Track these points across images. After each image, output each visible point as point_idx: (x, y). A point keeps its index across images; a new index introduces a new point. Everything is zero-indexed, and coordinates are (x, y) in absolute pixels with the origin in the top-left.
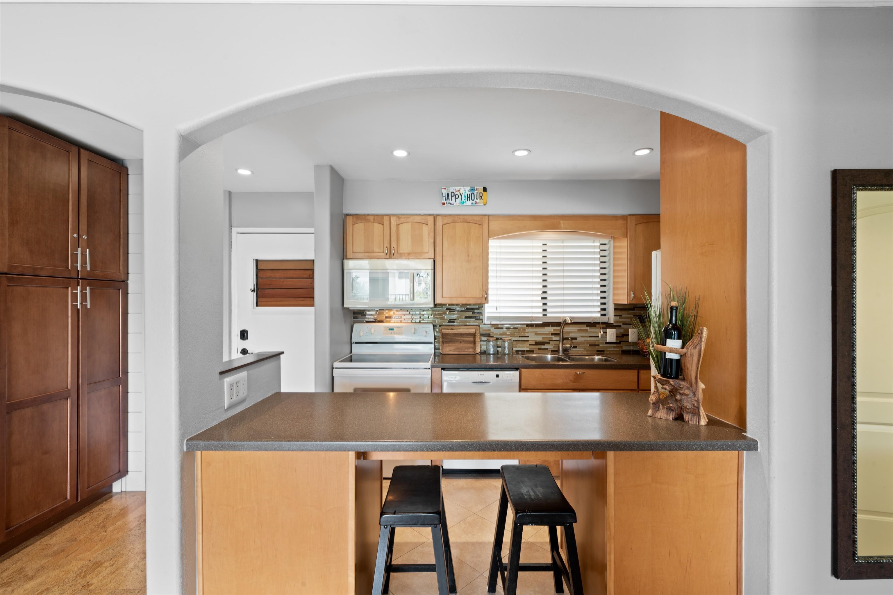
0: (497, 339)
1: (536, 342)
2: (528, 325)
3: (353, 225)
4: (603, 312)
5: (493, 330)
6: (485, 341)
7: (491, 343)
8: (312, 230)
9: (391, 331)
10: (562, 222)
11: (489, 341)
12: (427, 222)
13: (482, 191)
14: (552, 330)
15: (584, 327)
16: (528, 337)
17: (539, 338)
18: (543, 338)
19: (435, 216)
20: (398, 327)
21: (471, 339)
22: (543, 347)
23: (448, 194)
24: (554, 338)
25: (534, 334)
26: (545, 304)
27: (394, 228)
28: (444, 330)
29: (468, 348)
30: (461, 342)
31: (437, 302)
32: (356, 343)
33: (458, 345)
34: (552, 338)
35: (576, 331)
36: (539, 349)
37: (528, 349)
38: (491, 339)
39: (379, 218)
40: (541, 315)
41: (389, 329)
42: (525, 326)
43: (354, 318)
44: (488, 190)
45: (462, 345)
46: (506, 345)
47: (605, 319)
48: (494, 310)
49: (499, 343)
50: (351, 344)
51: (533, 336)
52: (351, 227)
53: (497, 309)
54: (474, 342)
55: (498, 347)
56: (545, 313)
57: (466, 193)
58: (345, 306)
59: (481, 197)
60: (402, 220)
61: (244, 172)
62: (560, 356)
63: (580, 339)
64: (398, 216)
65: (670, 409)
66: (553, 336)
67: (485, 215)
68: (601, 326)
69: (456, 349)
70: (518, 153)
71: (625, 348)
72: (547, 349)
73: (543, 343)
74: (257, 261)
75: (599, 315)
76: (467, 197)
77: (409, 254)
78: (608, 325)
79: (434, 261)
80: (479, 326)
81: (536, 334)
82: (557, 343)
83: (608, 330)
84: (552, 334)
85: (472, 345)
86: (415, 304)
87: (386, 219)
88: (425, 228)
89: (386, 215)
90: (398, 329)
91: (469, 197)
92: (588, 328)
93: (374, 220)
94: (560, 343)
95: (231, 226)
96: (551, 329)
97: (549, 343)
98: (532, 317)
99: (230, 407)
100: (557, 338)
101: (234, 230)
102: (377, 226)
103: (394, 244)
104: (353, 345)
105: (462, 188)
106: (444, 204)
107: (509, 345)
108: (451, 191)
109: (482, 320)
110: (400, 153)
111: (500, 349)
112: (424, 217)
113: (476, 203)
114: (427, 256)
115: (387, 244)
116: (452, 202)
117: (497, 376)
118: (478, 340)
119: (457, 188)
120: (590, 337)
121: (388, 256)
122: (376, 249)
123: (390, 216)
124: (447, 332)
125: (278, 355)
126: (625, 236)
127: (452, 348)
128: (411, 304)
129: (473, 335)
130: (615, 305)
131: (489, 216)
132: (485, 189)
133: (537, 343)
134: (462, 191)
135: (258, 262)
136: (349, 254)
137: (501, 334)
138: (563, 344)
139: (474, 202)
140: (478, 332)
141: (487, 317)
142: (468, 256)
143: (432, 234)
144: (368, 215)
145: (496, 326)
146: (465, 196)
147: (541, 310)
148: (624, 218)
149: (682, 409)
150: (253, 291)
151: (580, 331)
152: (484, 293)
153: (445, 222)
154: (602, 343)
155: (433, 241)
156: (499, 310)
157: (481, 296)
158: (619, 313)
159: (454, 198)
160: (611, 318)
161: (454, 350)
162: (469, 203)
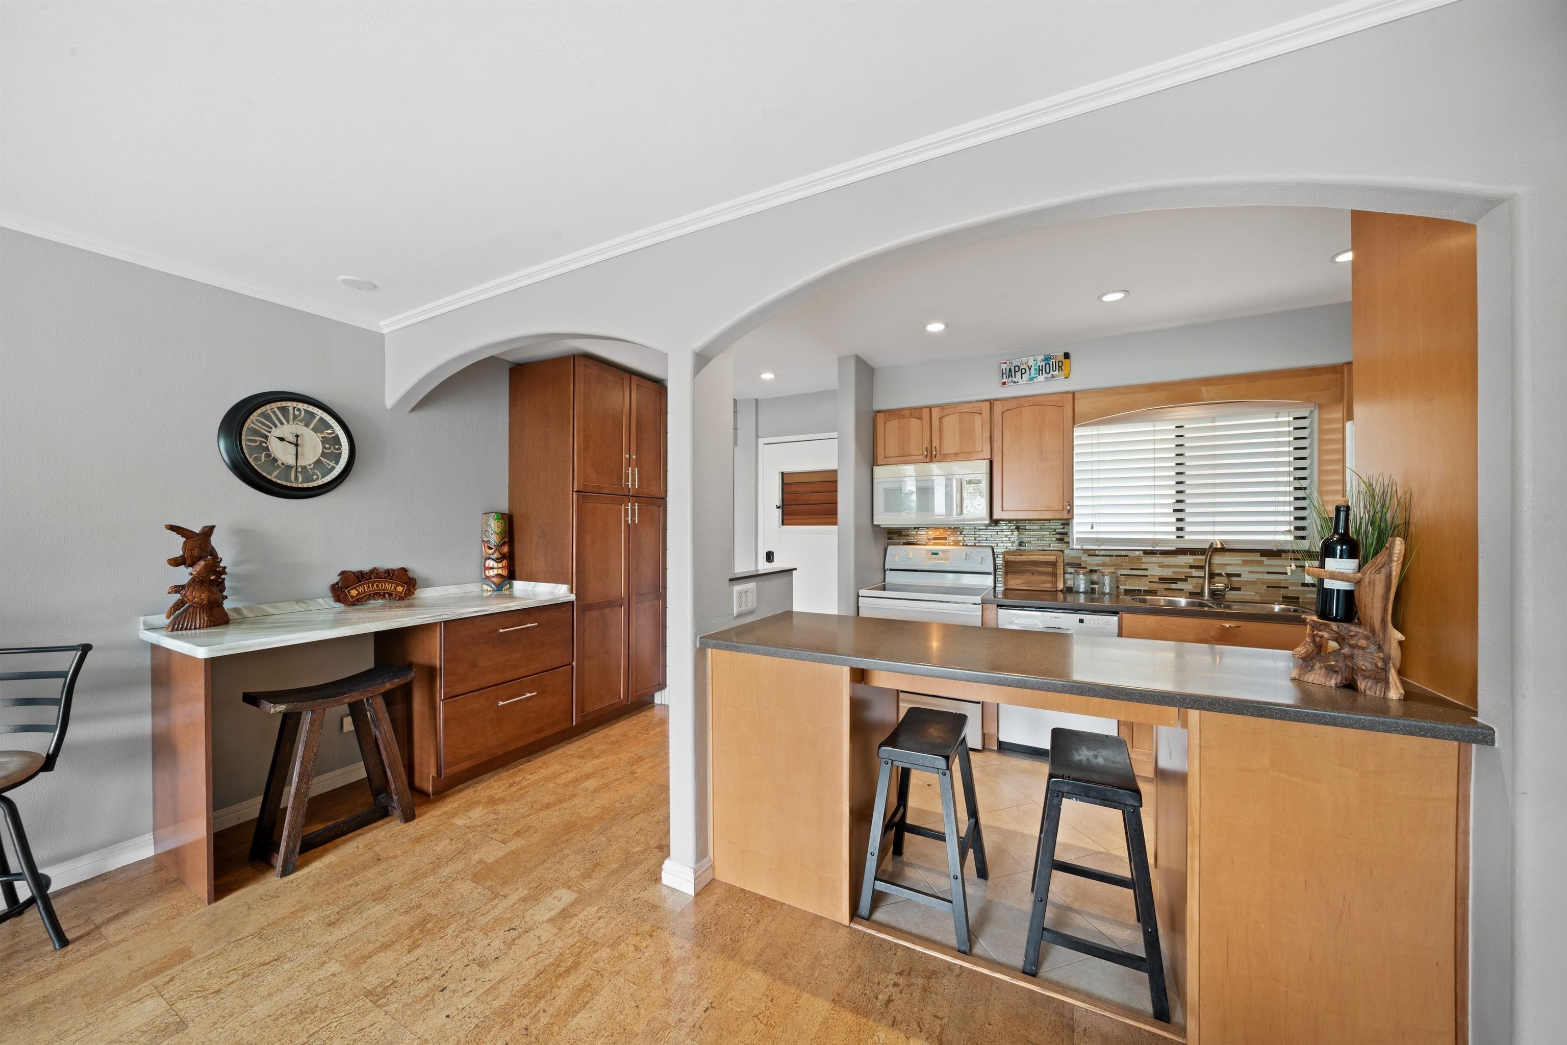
0: (1092, 571)
1: (1160, 579)
2: (1146, 552)
3: (885, 423)
4: (1300, 533)
5: (1085, 558)
6: (1071, 573)
7: (1081, 576)
8: (835, 435)
9: (934, 556)
10: (1204, 389)
11: (1079, 574)
12: (981, 410)
13: (1062, 359)
14: (1192, 561)
15: (1257, 557)
16: (1147, 569)
17: (1168, 573)
18: (1174, 573)
19: (991, 402)
20: (943, 551)
21: (1050, 569)
22: (1174, 586)
23: (1010, 370)
24: (1195, 573)
25: (1157, 565)
26: (1180, 520)
27: (935, 423)
28: (1008, 556)
29: (1044, 582)
30: (1033, 574)
31: (995, 517)
32: (890, 570)
33: (1027, 577)
34: (1191, 572)
35: (1240, 562)
36: (1165, 589)
37: (1147, 589)
38: (1081, 571)
39: (916, 412)
40: (1174, 537)
41: (932, 554)
42: (1142, 552)
43: (889, 538)
44: (1072, 356)
45: (1034, 577)
46: (1107, 580)
47: (1305, 545)
48: (1089, 529)
49: (1095, 577)
50: (885, 571)
51: (1155, 569)
52: (883, 427)
53: (1092, 528)
54: (1055, 575)
55: (1093, 583)
56: (1180, 533)
57: (1038, 365)
58: (875, 523)
59: (1061, 367)
60: (947, 411)
61: (768, 376)
62: (1205, 602)
63: (1245, 577)
64: (941, 407)
65: (1331, 670)
66: (1193, 570)
67: (1068, 392)
68: (1291, 555)
69: (1026, 583)
70: (1109, 298)
72: (1183, 590)
73: (1175, 580)
74: (783, 473)
75: (1290, 538)
76: (1039, 370)
77: (956, 454)
79: (991, 462)
80: (1062, 551)
81: (1161, 566)
82: (1201, 581)
84: (1191, 567)
85: (1050, 579)
86: (963, 520)
87: (925, 413)
88: (978, 419)
89: (925, 407)
90: (944, 554)
91: (1042, 370)
92: (1264, 558)
93: (910, 414)
94: (1204, 581)
95: (757, 437)
96: (1190, 559)
97: (1185, 580)
98: (1155, 540)
99: (739, 616)
100: (1201, 574)
101: (761, 441)
102: (914, 422)
103: (936, 443)
104: (887, 572)
105: (1032, 358)
106: (1004, 383)
107: (1111, 582)
108: (1015, 364)
109: (1068, 543)
110: (936, 327)
111: (1096, 586)
112: (976, 405)
113: (1053, 376)
114: (981, 455)
115: (926, 444)
116: (1016, 380)
117: (1081, 621)
118: (1060, 571)
119: (1025, 360)
120: (1268, 573)
121: (928, 459)
122: (914, 452)
123: (930, 408)
124: (1013, 560)
125: (790, 571)
126: (1339, 400)
127: (1019, 581)
128: (959, 521)
129: (1054, 564)
131: (1074, 393)
132: (1067, 356)
133: (1163, 580)
134: (1031, 363)
135: (784, 475)
136: (880, 459)
137: (1098, 565)
138: (1210, 583)
139: (1050, 375)
140: (1060, 560)
141: (1077, 538)
142: (1041, 452)
143: (987, 426)
144: (903, 409)
145: (1091, 553)
146: (1035, 369)
147: (1173, 529)
148: (1336, 369)
149: (1353, 670)
150: (778, 507)
151: (1245, 562)
152: (1066, 503)
153: (1006, 408)
154: (1295, 584)
155: (989, 435)
156: (1095, 530)
157: (1061, 508)
159: (1019, 374)
161: (1022, 583)
162: (1041, 378)
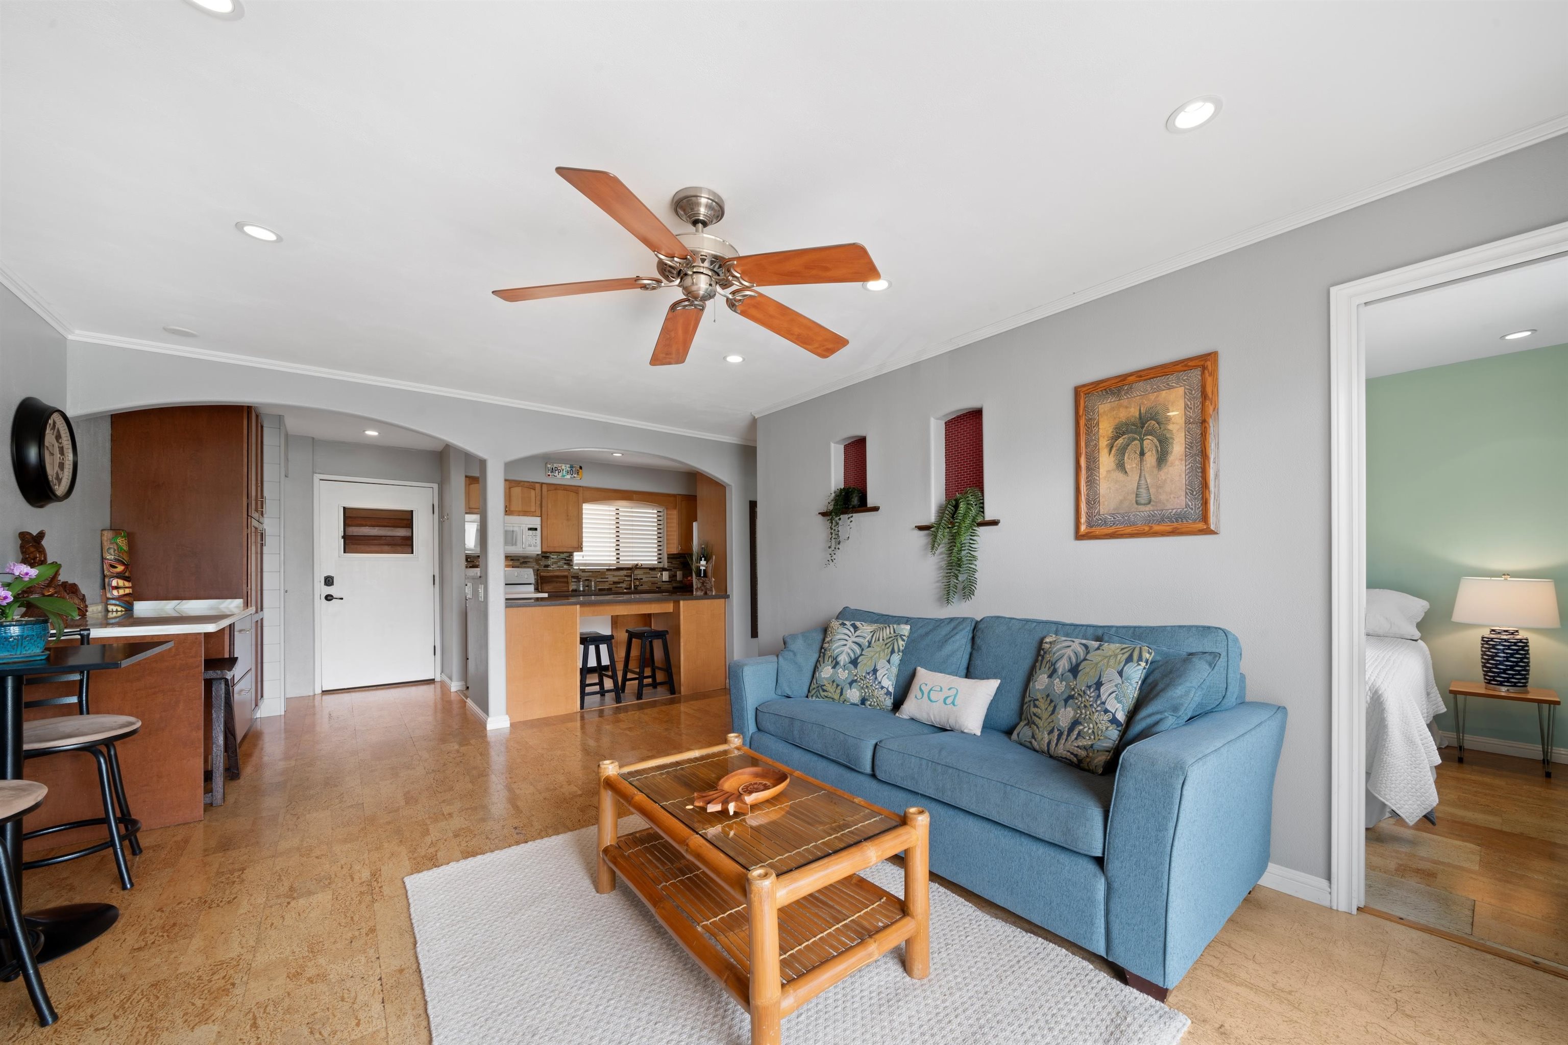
0: (585, 580)
1: (613, 582)
2: (607, 570)
4: (660, 560)
5: (580, 573)
6: (576, 581)
10: (635, 495)
11: (580, 582)
12: (537, 488)
13: (578, 469)
15: (648, 571)
16: (608, 578)
17: (616, 579)
18: (619, 579)
19: (541, 484)
21: (566, 580)
22: (618, 586)
23: (553, 469)
24: (627, 579)
26: (618, 554)
28: (542, 574)
29: (563, 587)
30: (557, 582)
31: (543, 550)
33: (554, 585)
34: (625, 578)
35: (642, 574)
37: (607, 588)
38: (581, 580)
40: (616, 562)
42: (604, 570)
44: (584, 468)
45: (558, 585)
46: (593, 584)
47: (661, 565)
48: (581, 558)
49: (587, 583)
51: (611, 578)
52: (468, 487)
53: (583, 557)
54: (567, 583)
55: (586, 586)
56: (618, 561)
57: (567, 469)
59: (578, 473)
60: (513, 485)
61: (372, 433)
63: (645, 579)
64: (510, 481)
65: (702, 590)
67: (580, 486)
68: (658, 570)
70: (615, 455)
71: (675, 585)
73: (619, 583)
74: (348, 508)
75: (656, 562)
76: (567, 472)
77: (521, 512)
78: (664, 569)
79: (542, 517)
80: (570, 570)
81: (612, 576)
82: (629, 582)
83: (664, 573)
84: (625, 576)
85: (565, 585)
88: (535, 493)
91: (569, 472)
92: (650, 571)
94: (631, 582)
95: (314, 472)
96: (625, 572)
98: (610, 564)
100: (630, 579)
101: (317, 477)
106: (549, 475)
108: (555, 465)
109: (573, 566)
111: (587, 588)
112: (534, 484)
113: (574, 477)
114: (537, 514)
116: (555, 474)
118: (570, 581)
119: (560, 465)
120: (652, 577)
124: (545, 575)
126: (675, 508)
127: (549, 588)
129: (566, 577)
130: (668, 555)
131: (583, 487)
132: (581, 468)
133: (615, 583)
134: (563, 467)
135: (348, 510)
137: (587, 577)
138: (634, 582)
140: (570, 575)
141: (577, 563)
142: (566, 515)
143: (539, 498)
145: (584, 571)
146: (565, 471)
147: (615, 558)
148: (674, 496)
149: (706, 589)
151: (645, 573)
152: (578, 544)
153: (549, 489)
154: (659, 582)
155: (540, 502)
156: (585, 558)
157: (576, 546)
158: (670, 560)
159: (557, 472)
160: (666, 564)
161: (552, 589)
162: (568, 476)
